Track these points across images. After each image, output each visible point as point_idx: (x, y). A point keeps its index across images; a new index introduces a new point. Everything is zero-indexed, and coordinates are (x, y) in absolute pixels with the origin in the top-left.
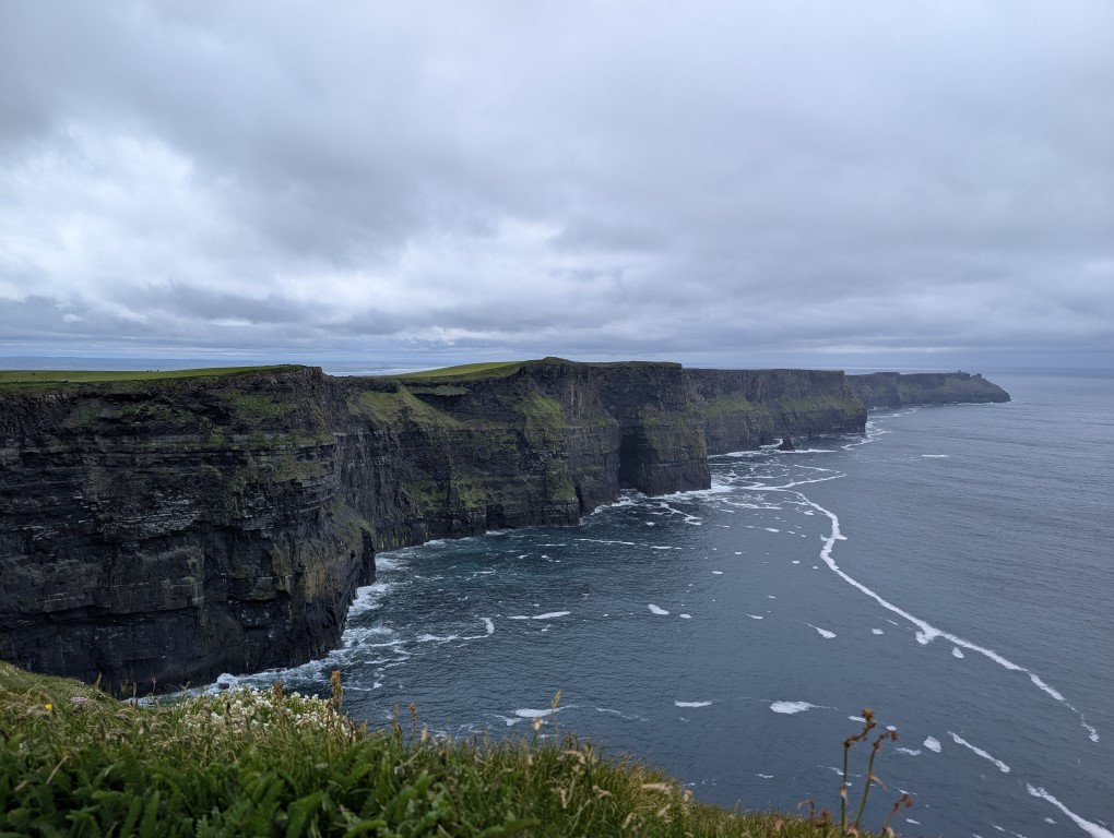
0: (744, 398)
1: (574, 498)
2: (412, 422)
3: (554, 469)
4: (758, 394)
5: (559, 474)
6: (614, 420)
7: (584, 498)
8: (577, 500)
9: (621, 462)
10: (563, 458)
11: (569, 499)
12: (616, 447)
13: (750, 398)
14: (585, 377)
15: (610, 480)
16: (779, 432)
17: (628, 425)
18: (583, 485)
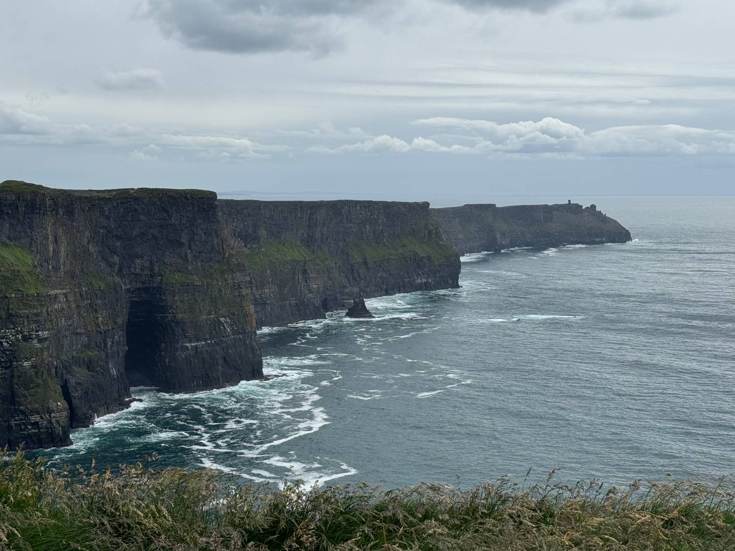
0: (298, 243)
1: (61, 404)
3: (27, 359)
4: (318, 236)
5: (34, 366)
6: (117, 279)
7: (76, 402)
8: (66, 405)
9: (129, 342)
10: (40, 340)
11: (52, 405)
12: (120, 321)
13: (308, 242)
14: (70, 213)
15: (114, 372)
16: (348, 290)
17: (139, 285)
18: (72, 381)
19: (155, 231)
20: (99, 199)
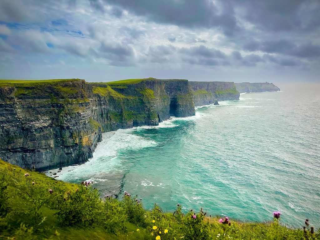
0: (205, 90)
1: (157, 118)
2: (111, 96)
4: (209, 89)
5: (153, 111)
6: (169, 96)
7: (160, 118)
9: (170, 108)
10: (154, 107)
12: (169, 104)
13: (207, 90)
14: (160, 84)
15: (167, 113)
16: (215, 100)
17: (173, 97)
18: (160, 115)
19: (176, 87)
20: (166, 81)
